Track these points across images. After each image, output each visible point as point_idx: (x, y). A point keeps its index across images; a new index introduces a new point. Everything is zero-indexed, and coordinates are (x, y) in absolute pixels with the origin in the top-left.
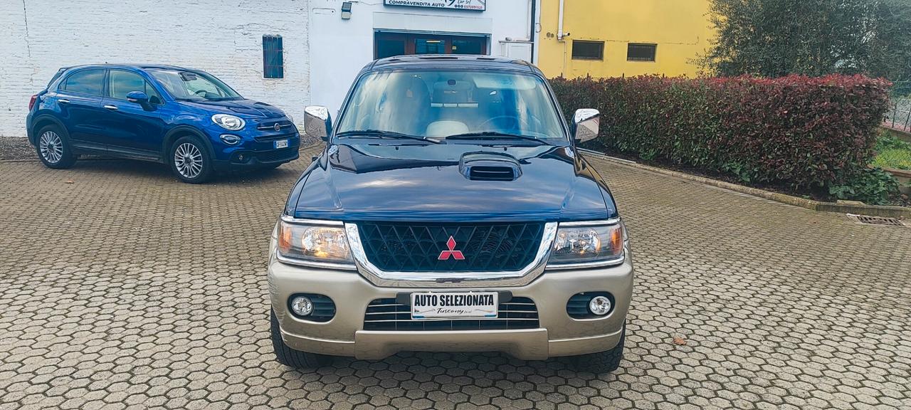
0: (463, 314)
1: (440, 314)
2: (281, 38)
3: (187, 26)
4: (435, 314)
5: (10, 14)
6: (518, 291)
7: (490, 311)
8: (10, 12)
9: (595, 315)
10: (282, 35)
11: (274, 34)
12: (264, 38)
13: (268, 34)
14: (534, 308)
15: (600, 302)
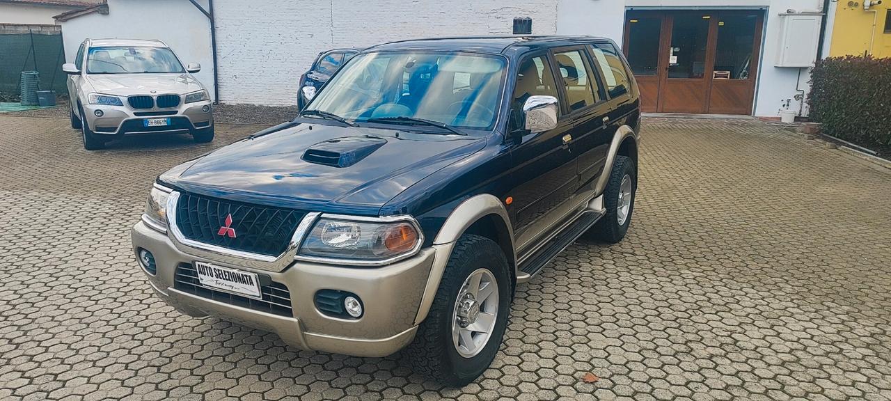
0: (234, 290)
1: (217, 286)
2: (531, 21)
3: (449, 13)
4: (213, 284)
5: (322, 9)
6: (277, 276)
7: (253, 291)
8: (321, 7)
9: (349, 317)
10: (531, 17)
11: (524, 17)
12: (515, 21)
13: (518, 16)
14: (288, 295)
15: (355, 304)
